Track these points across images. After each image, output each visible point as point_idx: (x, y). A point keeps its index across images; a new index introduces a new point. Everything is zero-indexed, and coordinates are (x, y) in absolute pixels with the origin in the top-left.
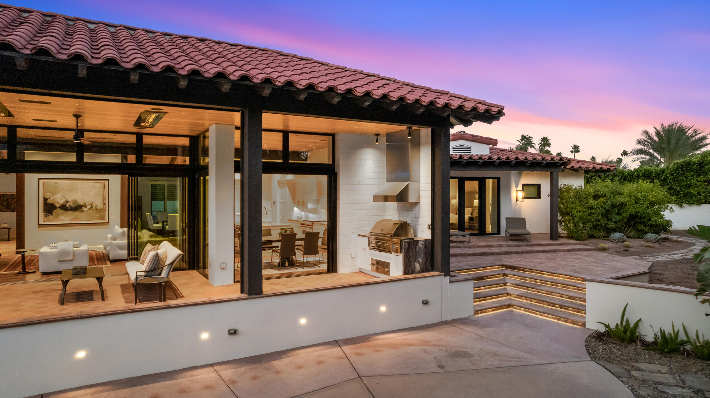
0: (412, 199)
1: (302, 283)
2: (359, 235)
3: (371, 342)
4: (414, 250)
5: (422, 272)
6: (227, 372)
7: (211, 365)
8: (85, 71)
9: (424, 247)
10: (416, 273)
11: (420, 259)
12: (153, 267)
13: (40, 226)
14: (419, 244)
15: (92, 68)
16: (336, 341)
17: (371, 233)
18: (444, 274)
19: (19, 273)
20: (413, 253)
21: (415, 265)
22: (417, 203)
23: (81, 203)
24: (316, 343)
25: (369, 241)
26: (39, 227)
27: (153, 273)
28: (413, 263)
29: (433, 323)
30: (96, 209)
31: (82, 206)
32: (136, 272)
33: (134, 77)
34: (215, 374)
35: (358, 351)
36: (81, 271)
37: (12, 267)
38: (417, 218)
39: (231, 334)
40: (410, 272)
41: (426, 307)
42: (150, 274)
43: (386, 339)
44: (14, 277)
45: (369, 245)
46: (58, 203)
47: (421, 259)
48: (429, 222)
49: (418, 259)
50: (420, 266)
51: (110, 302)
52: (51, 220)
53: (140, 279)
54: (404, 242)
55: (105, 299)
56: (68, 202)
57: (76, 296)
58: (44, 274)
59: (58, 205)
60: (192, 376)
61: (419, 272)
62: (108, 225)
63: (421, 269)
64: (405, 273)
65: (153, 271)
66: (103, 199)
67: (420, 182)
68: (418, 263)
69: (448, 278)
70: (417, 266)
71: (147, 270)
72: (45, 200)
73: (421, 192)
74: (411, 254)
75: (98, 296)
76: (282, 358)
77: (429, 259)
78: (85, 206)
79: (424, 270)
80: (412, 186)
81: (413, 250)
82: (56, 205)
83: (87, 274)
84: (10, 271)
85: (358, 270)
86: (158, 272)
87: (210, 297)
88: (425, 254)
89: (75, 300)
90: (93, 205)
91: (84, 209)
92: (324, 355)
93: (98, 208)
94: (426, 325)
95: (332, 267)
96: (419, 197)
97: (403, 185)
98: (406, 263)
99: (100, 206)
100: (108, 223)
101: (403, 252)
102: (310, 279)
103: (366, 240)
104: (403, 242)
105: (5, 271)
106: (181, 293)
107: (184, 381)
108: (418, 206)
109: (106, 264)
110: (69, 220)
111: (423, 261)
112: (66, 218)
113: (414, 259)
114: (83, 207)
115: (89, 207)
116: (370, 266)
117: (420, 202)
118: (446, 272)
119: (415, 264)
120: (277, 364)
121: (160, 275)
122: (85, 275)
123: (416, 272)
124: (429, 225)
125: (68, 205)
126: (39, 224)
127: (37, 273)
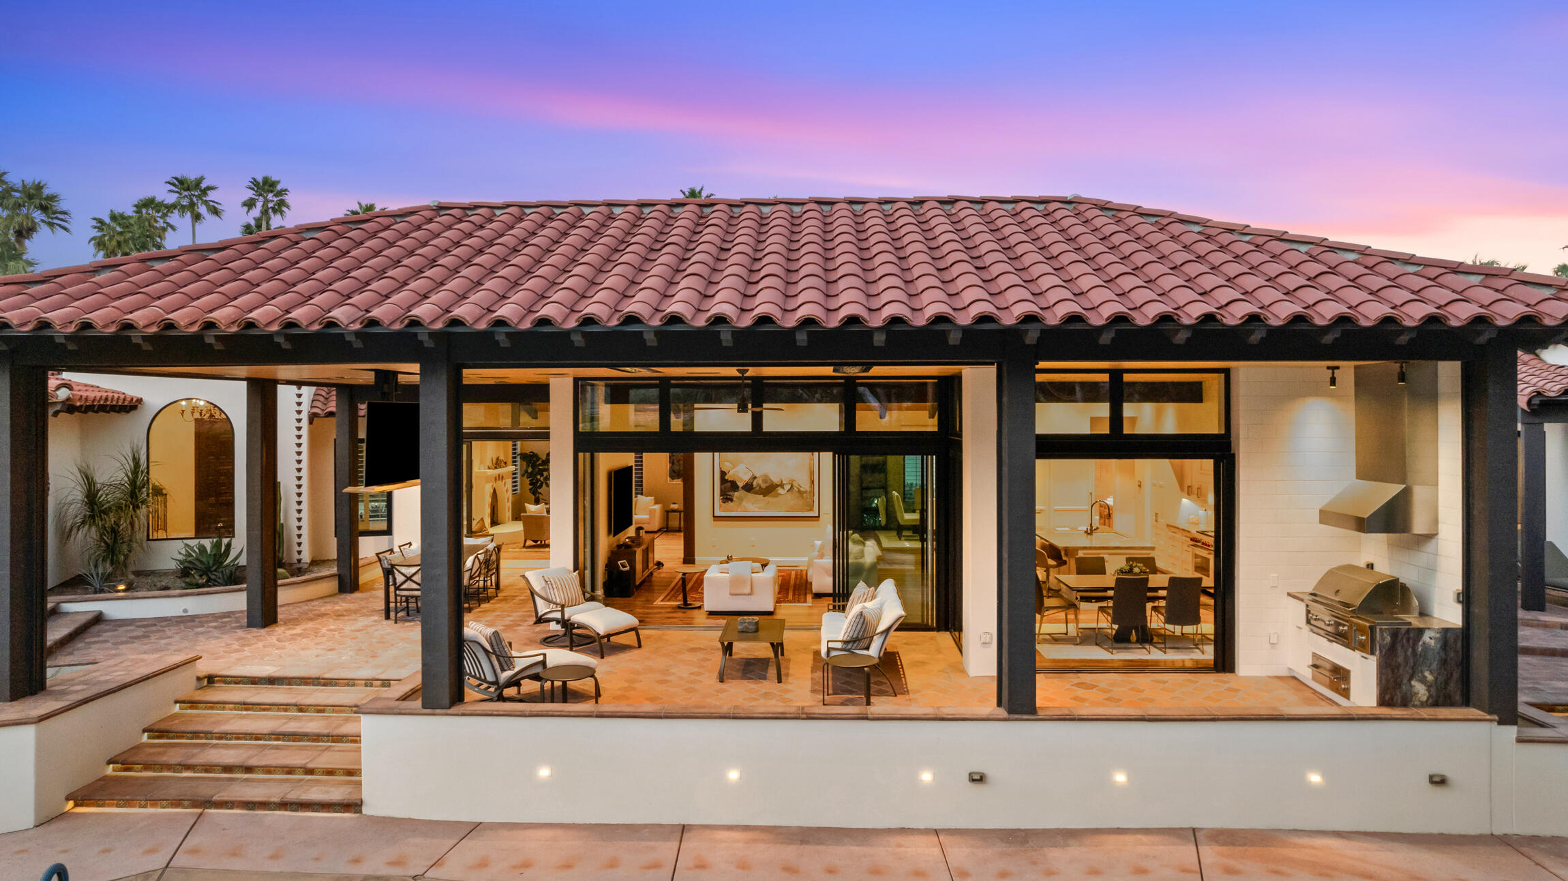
0: (1419, 526)
1: (1143, 691)
2: (1289, 594)
3: (1272, 849)
4: (1410, 650)
5: (1436, 704)
6: (959, 853)
7: (936, 832)
8: (730, 337)
9: (1439, 646)
10: (1415, 706)
11: (1427, 674)
12: (855, 636)
13: (716, 518)
14: (1426, 637)
15: (739, 334)
16: (1194, 829)
17: (1311, 594)
18: (1497, 718)
19: (679, 607)
20: (1406, 659)
21: (1411, 686)
22: (1430, 537)
23: (776, 480)
24: (1148, 826)
25: (1308, 612)
26: (714, 520)
27: (855, 645)
28: (1405, 681)
29: (1464, 833)
30: (799, 491)
31: (778, 486)
32: (828, 642)
33: (802, 338)
34: (937, 850)
35: (1232, 863)
36: (750, 627)
37: (673, 592)
38: (1431, 569)
39: (973, 780)
40: (1398, 698)
41: (1439, 791)
42: (849, 647)
43: (1313, 847)
44: (671, 615)
45: (1308, 622)
46: (741, 479)
47: (1431, 673)
48: (1458, 585)
49: (1422, 672)
50: (1429, 691)
51: (789, 687)
52: (733, 510)
53: (833, 653)
54: (1381, 629)
55: (783, 680)
56: (755, 478)
57: (745, 666)
58: (712, 614)
59: (740, 484)
60: (899, 846)
61: (1423, 705)
62: (818, 520)
63: (1430, 696)
64: (1382, 702)
65: (855, 642)
66: (811, 473)
67: (1437, 485)
68: (1423, 681)
69: (1511, 731)
70: (1420, 690)
71: (845, 639)
72: (723, 474)
73: (1440, 509)
74: (1400, 659)
75: (772, 672)
76: (1068, 846)
77: (1456, 675)
78: (782, 485)
79: (1440, 699)
80: (1419, 494)
81: (1406, 652)
82: (738, 484)
83: (761, 633)
84: (669, 600)
85: (1285, 673)
86: (864, 643)
87: (939, 707)
88: (1444, 662)
89: (740, 674)
90: (795, 484)
91: (780, 491)
92: (1154, 857)
93: (801, 489)
94: (1442, 834)
95: (1224, 661)
96: (1436, 522)
97: (1394, 489)
98: (1388, 681)
99: (805, 486)
100: (819, 517)
101: (1378, 653)
102: (1165, 682)
103: (1301, 608)
104: (1378, 630)
105: (662, 601)
106: (906, 684)
107: (881, 852)
108: (1433, 541)
109: (805, 602)
110: (757, 509)
111: (1436, 679)
112: (751, 505)
113: (1410, 671)
114: (779, 488)
115: (787, 487)
116: (1310, 670)
117: (1437, 534)
118: (1508, 714)
119: (1413, 683)
120: (1056, 856)
121: (867, 648)
122: (756, 634)
123: (1417, 703)
124: (1459, 594)
125: (755, 484)
126: (714, 516)
127: (701, 611)
